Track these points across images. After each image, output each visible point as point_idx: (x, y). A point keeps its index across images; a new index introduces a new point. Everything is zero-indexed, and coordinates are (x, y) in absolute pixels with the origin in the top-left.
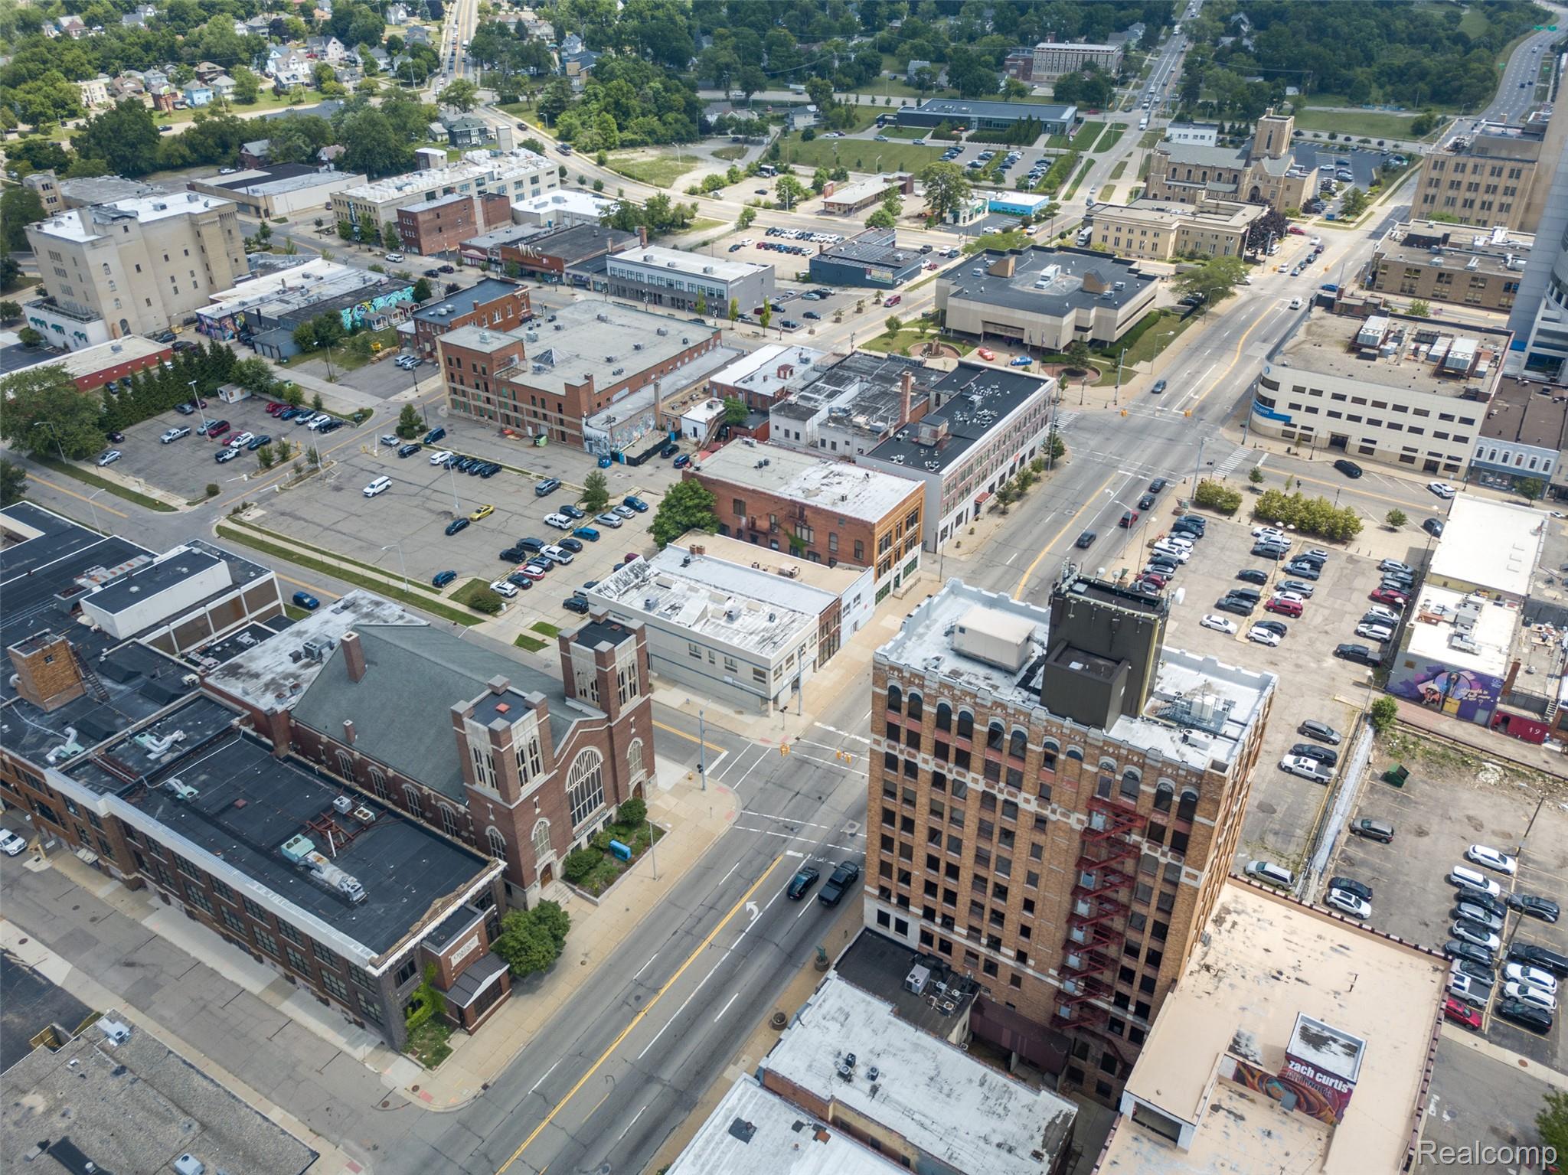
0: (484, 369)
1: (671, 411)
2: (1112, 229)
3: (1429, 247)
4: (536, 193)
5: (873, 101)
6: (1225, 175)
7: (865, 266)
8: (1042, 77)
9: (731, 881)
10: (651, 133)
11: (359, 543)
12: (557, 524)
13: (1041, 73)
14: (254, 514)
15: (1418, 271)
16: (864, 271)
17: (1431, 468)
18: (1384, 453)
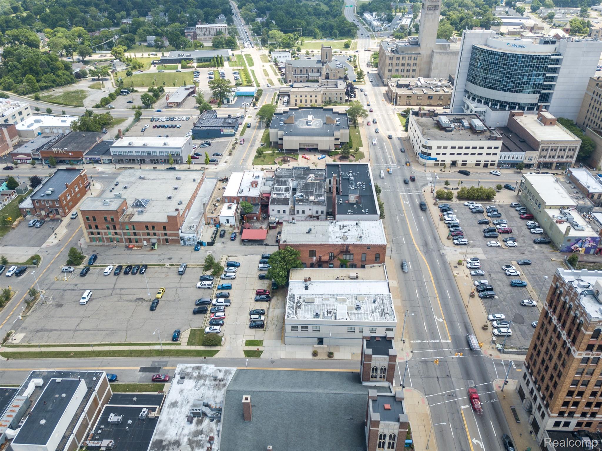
0: (112, 219)
1: (212, 215)
2: (298, 96)
3: (407, 87)
4: (22, 120)
5: (142, 55)
6: (314, 70)
7: (218, 128)
8: (201, 39)
9: (456, 433)
10: (54, 81)
11: (104, 333)
12: (207, 286)
13: (201, 37)
14: (18, 337)
15: (411, 97)
16: (220, 131)
17: (486, 166)
18: (470, 164)
